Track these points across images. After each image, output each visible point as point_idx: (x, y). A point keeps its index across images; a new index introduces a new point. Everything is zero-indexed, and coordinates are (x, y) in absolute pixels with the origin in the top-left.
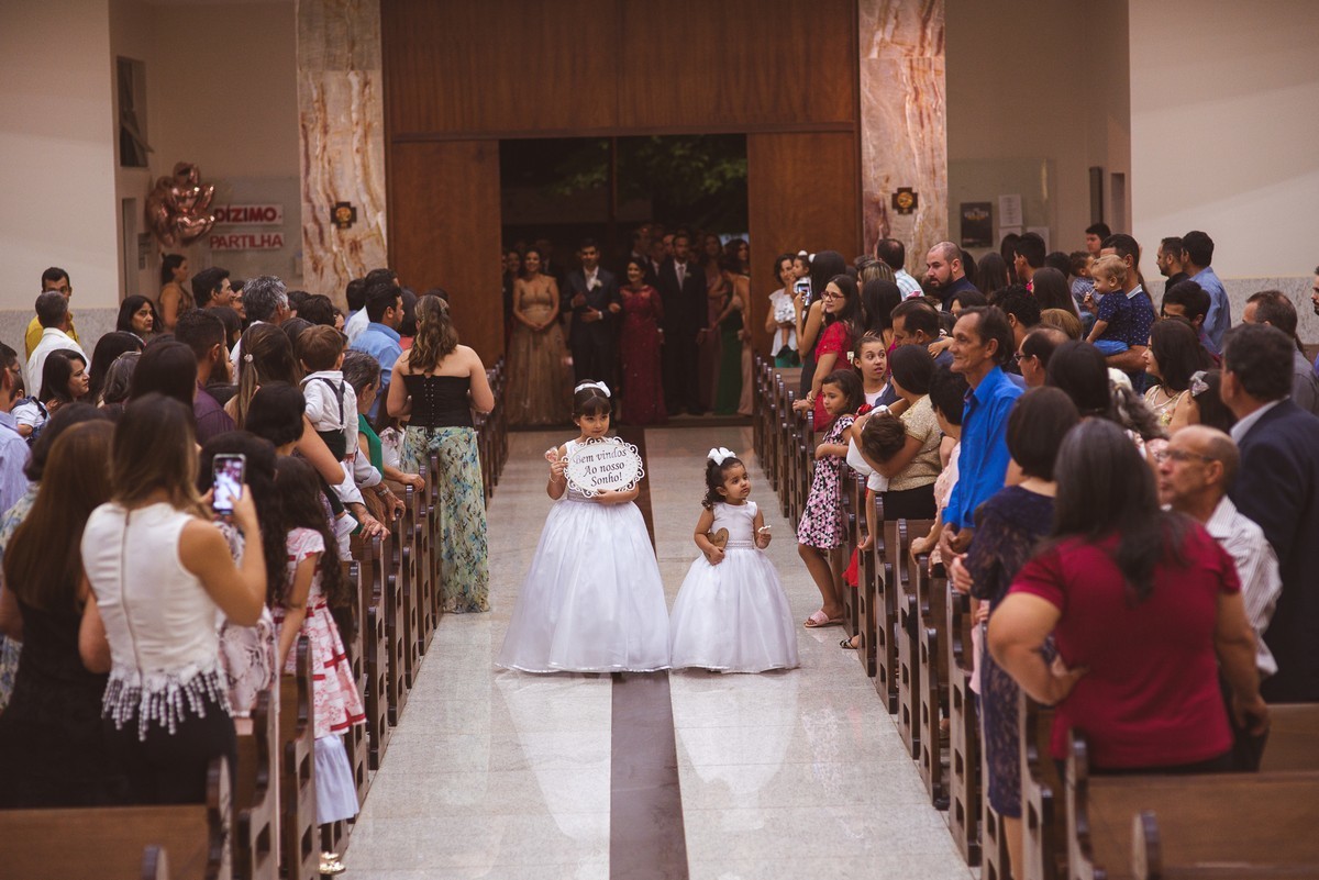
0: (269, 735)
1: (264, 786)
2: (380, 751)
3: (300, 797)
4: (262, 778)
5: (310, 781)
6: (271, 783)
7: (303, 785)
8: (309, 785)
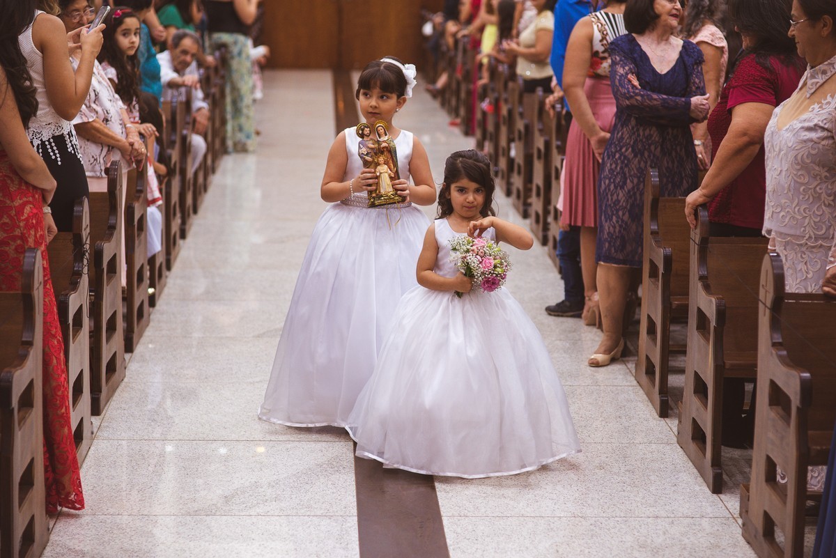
0: (117, 192)
1: (113, 228)
2: (187, 227)
3: (137, 242)
4: (112, 221)
5: (143, 233)
6: (118, 228)
7: (138, 235)
8: (143, 236)
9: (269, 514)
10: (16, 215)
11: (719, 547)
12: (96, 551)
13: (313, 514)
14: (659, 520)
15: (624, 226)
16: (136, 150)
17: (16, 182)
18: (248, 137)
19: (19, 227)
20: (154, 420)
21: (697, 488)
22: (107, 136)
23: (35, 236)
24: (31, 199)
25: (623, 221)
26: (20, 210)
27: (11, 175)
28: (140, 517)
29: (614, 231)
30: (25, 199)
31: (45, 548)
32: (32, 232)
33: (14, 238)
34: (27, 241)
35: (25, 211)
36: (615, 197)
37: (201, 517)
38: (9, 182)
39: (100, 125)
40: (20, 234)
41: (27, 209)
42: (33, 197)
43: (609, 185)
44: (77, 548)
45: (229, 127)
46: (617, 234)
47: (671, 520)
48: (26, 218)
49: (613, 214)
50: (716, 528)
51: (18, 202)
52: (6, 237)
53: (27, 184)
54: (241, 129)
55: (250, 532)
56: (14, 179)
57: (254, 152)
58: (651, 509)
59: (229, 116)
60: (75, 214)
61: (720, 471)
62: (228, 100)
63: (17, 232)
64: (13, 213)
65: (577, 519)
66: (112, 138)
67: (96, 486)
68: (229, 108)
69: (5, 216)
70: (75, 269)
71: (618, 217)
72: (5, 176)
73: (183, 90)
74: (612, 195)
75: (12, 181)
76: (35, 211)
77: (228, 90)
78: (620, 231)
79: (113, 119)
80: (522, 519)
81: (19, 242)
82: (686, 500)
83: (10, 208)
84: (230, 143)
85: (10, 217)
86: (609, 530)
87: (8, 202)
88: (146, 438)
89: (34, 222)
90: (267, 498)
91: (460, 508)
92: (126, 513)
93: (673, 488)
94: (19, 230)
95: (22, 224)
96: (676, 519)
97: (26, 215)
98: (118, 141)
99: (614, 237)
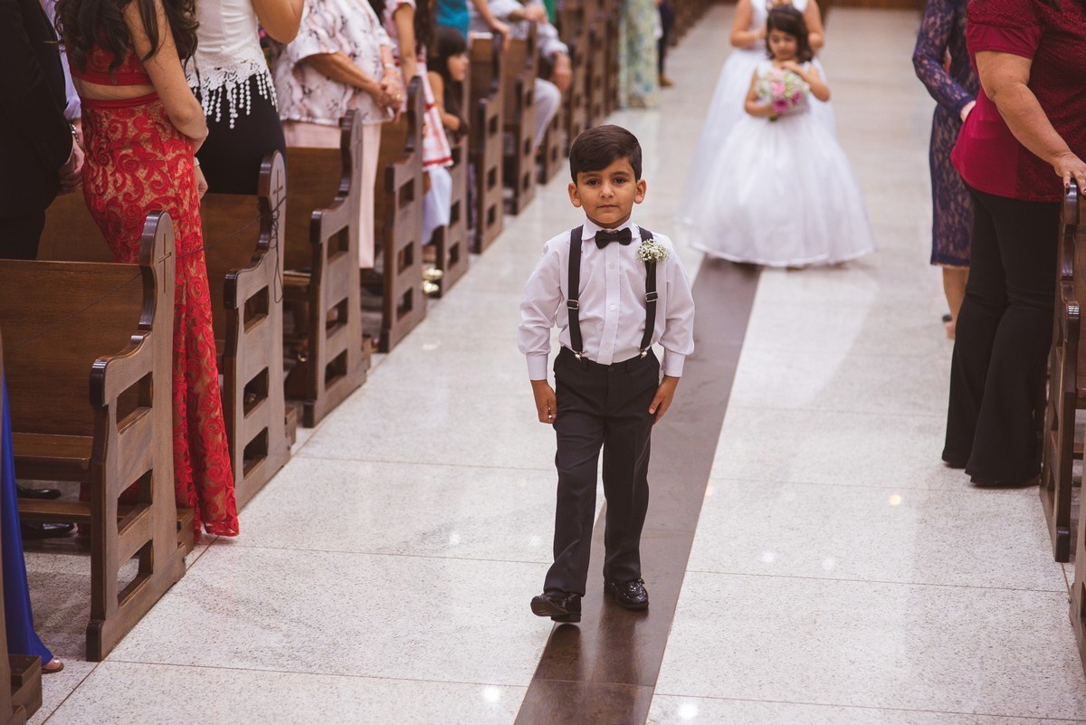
1: (345, 193)
3: (398, 215)
4: (345, 186)
5: (414, 203)
7: (403, 205)
8: (412, 207)
9: (469, 557)
10: (169, 172)
11: (1031, 628)
12: (236, 590)
13: (524, 559)
14: (967, 591)
15: (965, 215)
16: (389, 96)
17: (168, 131)
18: (647, 88)
19: (172, 186)
20: (378, 437)
21: (1039, 553)
22: (352, 73)
23: (191, 198)
24: (184, 152)
25: (963, 208)
26: (173, 168)
27: (163, 122)
28: (308, 553)
29: (954, 222)
30: (178, 152)
31: (175, 583)
32: (188, 193)
33: (167, 200)
34: (182, 205)
35: (179, 166)
36: (952, 177)
37: (382, 556)
38: (160, 130)
39: (343, 59)
40: (174, 196)
41: (181, 165)
42: (187, 149)
43: (943, 161)
44: (215, 585)
45: (623, 75)
46: (957, 226)
47: (983, 590)
48: (181, 176)
49: (951, 200)
50: (1040, 603)
51: (170, 156)
52: (157, 199)
53: (180, 134)
54: (638, 78)
55: (436, 577)
56: (166, 126)
57: (656, 108)
58: (964, 576)
59: (623, 61)
60: (262, 172)
61: (1067, 532)
62: (623, 40)
63: (171, 193)
64: (165, 169)
65: (860, 583)
66: (358, 77)
67: (271, 512)
68: (623, 50)
69: (156, 173)
70: (261, 241)
71: (957, 203)
72: (156, 123)
73: (525, 25)
74: (948, 175)
75: (164, 130)
76: (189, 167)
77: (623, 28)
78: (960, 222)
79: (363, 55)
80: (787, 579)
81: (173, 205)
82: (1015, 568)
83: (162, 163)
84: (623, 96)
85: (161, 173)
86: (896, 599)
87: (159, 155)
88: (358, 457)
89: (189, 179)
90: (475, 537)
91: (714, 561)
92: (293, 547)
93: (1006, 552)
94: (172, 190)
95: (176, 183)
96: (991, 590)
97: (180, 172)
98: (366, 81)
99: (953, 229)
